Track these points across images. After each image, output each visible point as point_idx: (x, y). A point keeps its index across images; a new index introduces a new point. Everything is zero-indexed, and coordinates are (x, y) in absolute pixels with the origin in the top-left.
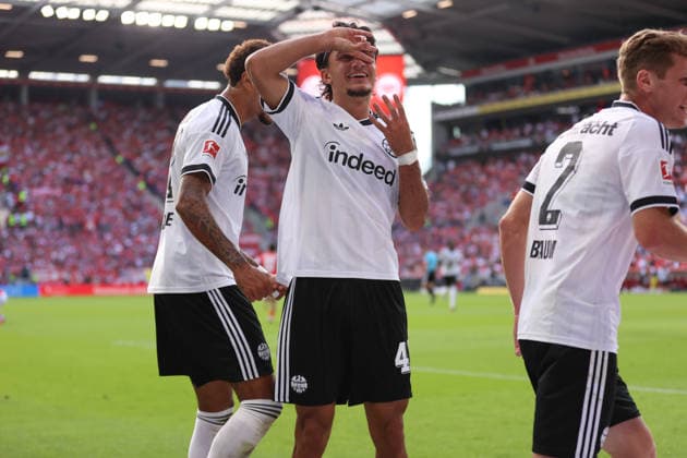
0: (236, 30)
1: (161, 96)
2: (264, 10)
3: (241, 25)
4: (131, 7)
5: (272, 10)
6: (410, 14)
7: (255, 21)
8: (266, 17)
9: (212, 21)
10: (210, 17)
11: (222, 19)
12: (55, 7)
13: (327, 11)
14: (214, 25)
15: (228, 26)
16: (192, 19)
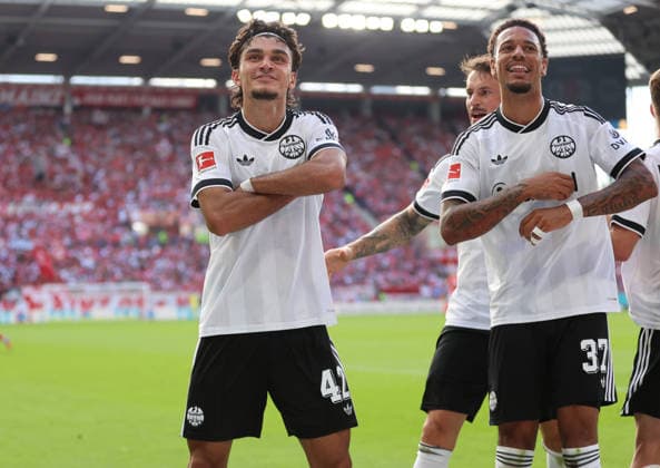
0: (446, 32)
1: (368, 102)
2: (474, 9)
3: (451, 26)
4: (334, 10)
5: (483, 9)
6: (630, 10)
7: (465, 21)
8: (477, 16)
9: (419, 21)
10: (417, 17)
11: (430, 20)
12: (252, 11)
13: (542, 8)
14: (422, 27)
15: (437, 28)
16: (397, 20)
